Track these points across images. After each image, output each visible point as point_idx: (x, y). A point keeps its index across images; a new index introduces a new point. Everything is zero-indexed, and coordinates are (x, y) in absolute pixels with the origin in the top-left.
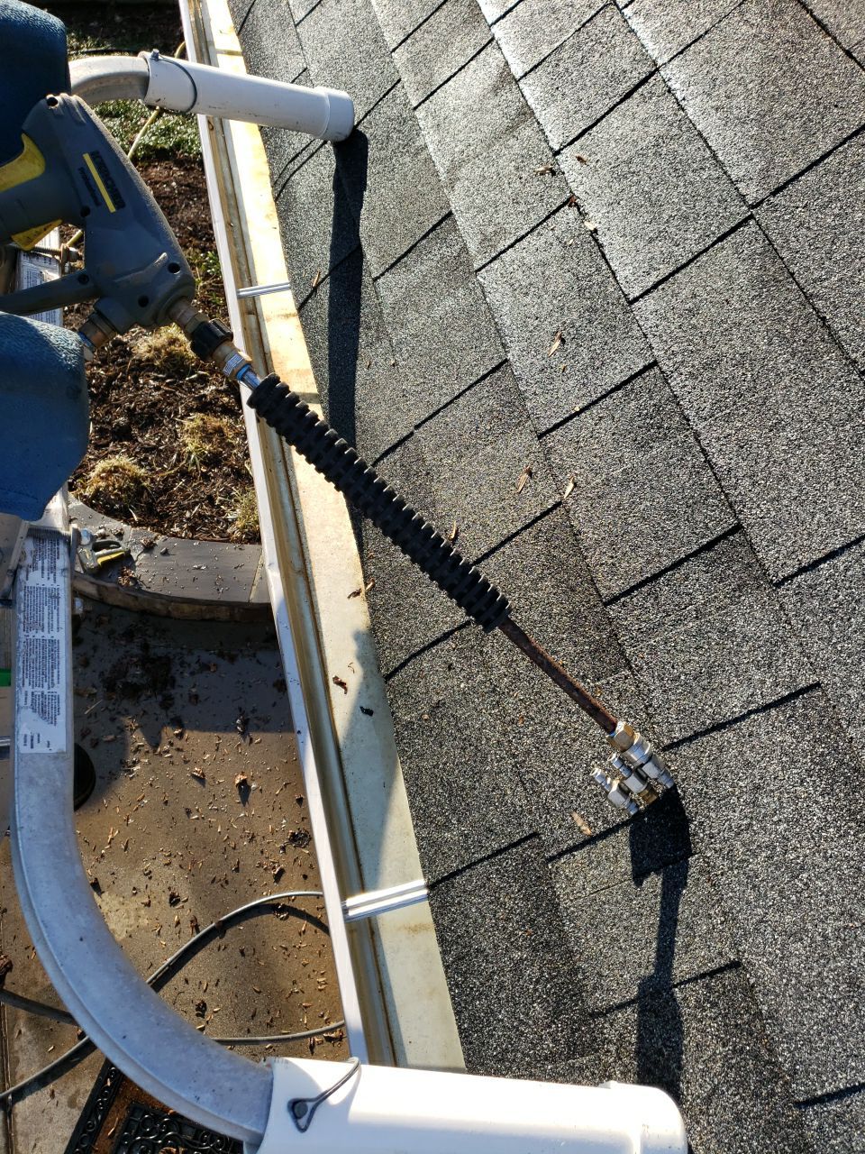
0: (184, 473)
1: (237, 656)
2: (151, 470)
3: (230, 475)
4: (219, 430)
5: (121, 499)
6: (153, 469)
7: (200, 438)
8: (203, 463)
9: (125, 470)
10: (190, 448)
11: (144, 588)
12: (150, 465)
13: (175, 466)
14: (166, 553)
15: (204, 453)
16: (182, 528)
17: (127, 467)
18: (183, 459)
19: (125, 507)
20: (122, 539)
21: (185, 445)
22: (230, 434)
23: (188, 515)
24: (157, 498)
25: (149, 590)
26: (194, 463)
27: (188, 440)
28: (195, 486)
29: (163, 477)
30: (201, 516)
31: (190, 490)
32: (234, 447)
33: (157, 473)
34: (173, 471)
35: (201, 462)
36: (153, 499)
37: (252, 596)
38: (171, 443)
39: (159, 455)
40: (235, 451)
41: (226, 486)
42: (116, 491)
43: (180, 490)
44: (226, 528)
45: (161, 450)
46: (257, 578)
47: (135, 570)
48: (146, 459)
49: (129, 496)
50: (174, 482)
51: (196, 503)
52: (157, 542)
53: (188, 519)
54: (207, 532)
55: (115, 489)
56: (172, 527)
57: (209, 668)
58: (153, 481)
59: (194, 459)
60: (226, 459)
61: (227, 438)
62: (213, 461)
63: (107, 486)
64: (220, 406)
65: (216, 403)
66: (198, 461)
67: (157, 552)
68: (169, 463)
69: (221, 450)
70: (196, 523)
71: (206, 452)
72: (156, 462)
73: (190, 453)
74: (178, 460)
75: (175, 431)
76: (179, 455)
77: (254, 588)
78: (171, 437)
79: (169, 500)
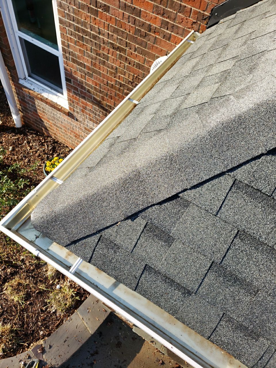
0: (23, 310)
1: (97, 350)
2: (11, 321)
3: (38, 296)
4: (19, 284)
5: (14, 343)
6: (11, 320)
7: (16, 293)
8: (26, 300)
9: (4, 332)
10: (16, 299)
11: (56, 366)
12: (8, 319)
13: (17, 310)
14: (50, 347)
15: (23, 297)
16: (42, 330)
17: (4, 330)
18: (17, 306)
19: (18, 344)
20: (31, 358)
21: (13, 300)
22: (23, 281)
23: (40, 324)
24: (24, 329)
25: (59, 365)
26: (23, 303)
27: (12, 297)
28: (31, 311)
29: (17, 319)
30: (44, 320)
31: (30, 314)
32: (29, 285)
33: (13, 319)
34: (18, 314)
35: (24, 301)
36: (23, 331)
37: (90, 332)
38: (7, 304)
39: (7, 313)
40: (31, 286)
41: (41, 301)
42: (10, 343)
43: (28, 317)
44: (56, 315)
45: (6, 310)
46: (86, 324)
47: (47, 364)
48: (4, 319)
49: (16, 339)
50: (23, 316)
51: (38, 316)
52: (43, 346)
53: (42, 325)
54: (52, 323)
55: (9, 342)
56: (39, 333)
57: (94, 363)
58: (15, 324)
59: (21, 302)
60: (31, 291)
61: (24, 284)
62: (28, 296)
63: (5, 344)
64: (10, 275)
65: (7, 274)
66: (23, 302)
67: (47, 349)
68: (14, 312)
69: (26, 290)
70: (45, 324)
71: (23, 296)
72: (9, 316)
73: (18, 301)
74: (16, 308)
75: (5, 299)
76: (14, 306)
77: (88, 328)
78: (4, 302)
79: (28, 325)
